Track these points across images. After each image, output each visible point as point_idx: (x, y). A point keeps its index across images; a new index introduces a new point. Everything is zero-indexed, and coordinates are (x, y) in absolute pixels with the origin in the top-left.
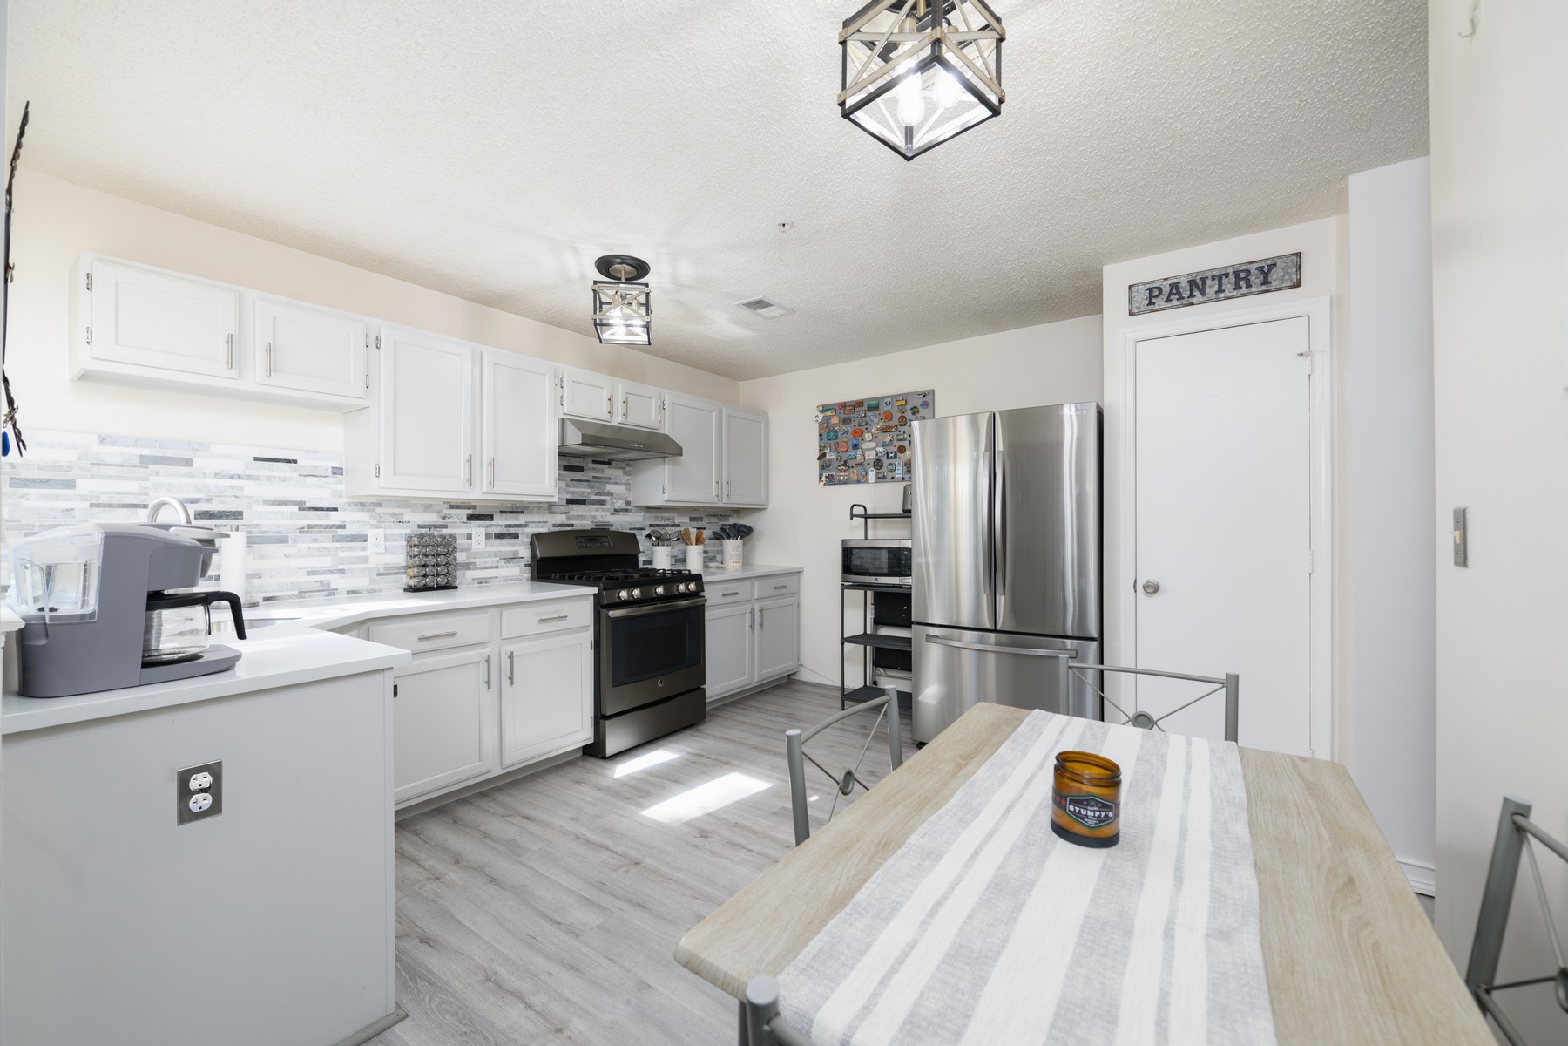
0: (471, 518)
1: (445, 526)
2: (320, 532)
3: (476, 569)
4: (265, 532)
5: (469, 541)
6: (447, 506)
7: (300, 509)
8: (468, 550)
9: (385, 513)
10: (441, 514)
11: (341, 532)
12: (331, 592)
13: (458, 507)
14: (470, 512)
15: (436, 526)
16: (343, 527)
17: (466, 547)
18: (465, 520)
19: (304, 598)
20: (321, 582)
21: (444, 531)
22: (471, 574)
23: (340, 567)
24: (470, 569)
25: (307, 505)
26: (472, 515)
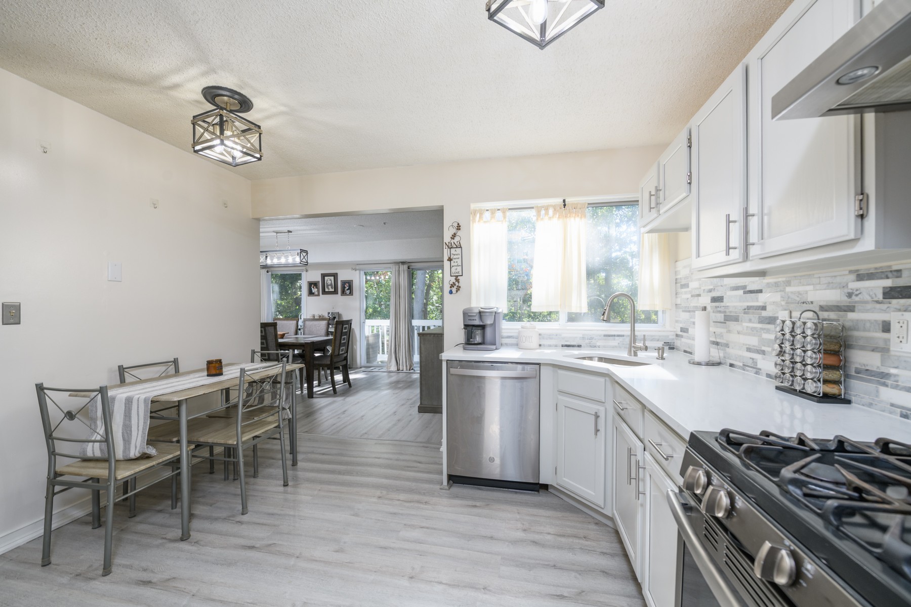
0: (891, 294)
1: (851, 309)
2: (753, 313)
3: (896, 387)
4: (731, 312)
5: (885, 335)
6: (853, 277)
7: (745, 293)
8: (884, 350)
9: (792, 293)
10: (846, 290)
11: (764, 314)
12: (758, 371)
13: (870, 276)
14: (888, 283)
15: (838, 308)
16: (764, 308)
17: (881, 344)
18: (880, 296)
19: (744, 370)
20: (753, 359)
21: (851, 316)
22: (888, 394)
23: (763, 348)
24: (887, 386)
25: (748, 289)
26: (892, 289)
